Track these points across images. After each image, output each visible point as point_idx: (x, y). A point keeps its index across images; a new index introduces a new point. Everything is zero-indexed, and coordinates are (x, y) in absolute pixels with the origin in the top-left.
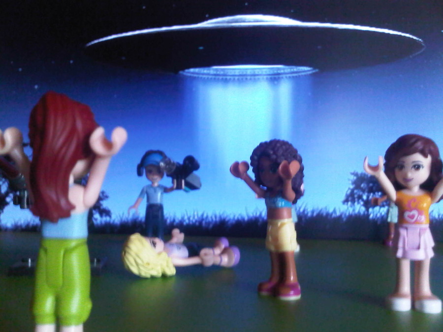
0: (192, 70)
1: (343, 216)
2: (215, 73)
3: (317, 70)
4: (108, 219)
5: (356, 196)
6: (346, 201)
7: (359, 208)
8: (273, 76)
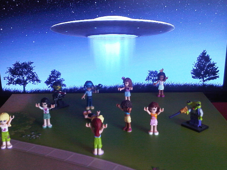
0: (92, 36)
1: (145, 84)
2: (101, 37)
3: (137, 36)
4: (65, 87)
5: (150, 78)
6: (147, 80)
7: (150, 82)
8: (122, 38)
